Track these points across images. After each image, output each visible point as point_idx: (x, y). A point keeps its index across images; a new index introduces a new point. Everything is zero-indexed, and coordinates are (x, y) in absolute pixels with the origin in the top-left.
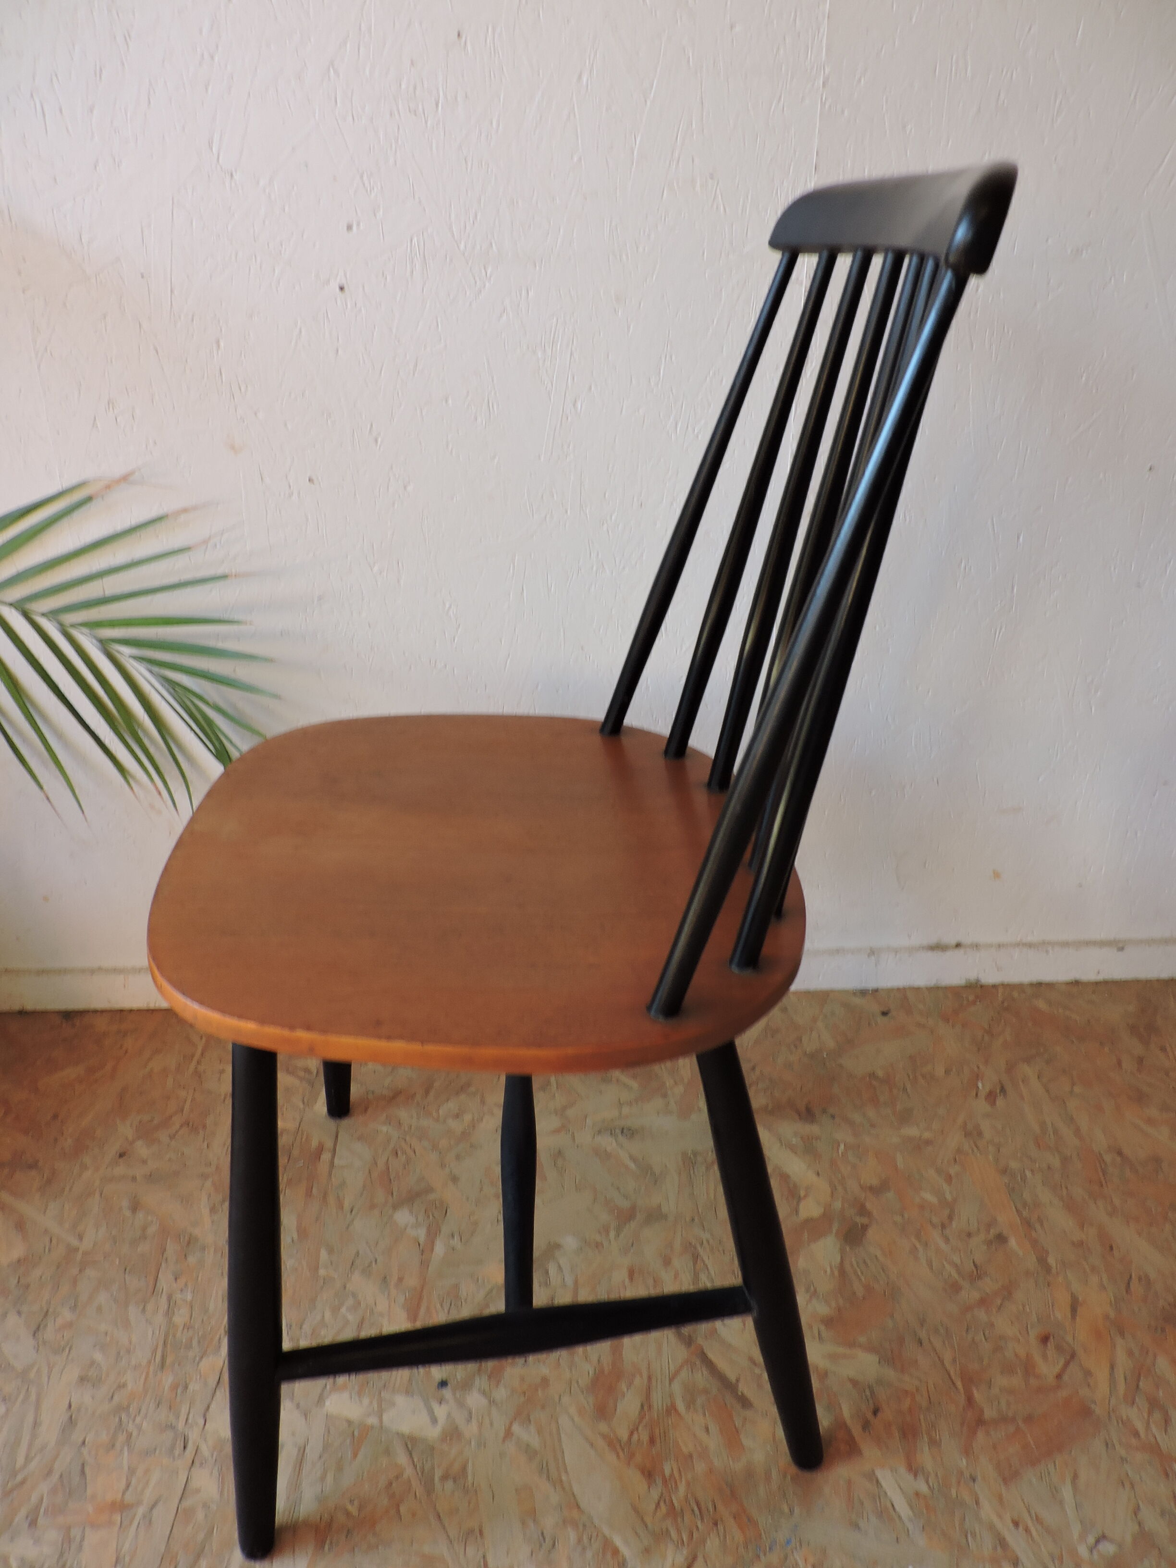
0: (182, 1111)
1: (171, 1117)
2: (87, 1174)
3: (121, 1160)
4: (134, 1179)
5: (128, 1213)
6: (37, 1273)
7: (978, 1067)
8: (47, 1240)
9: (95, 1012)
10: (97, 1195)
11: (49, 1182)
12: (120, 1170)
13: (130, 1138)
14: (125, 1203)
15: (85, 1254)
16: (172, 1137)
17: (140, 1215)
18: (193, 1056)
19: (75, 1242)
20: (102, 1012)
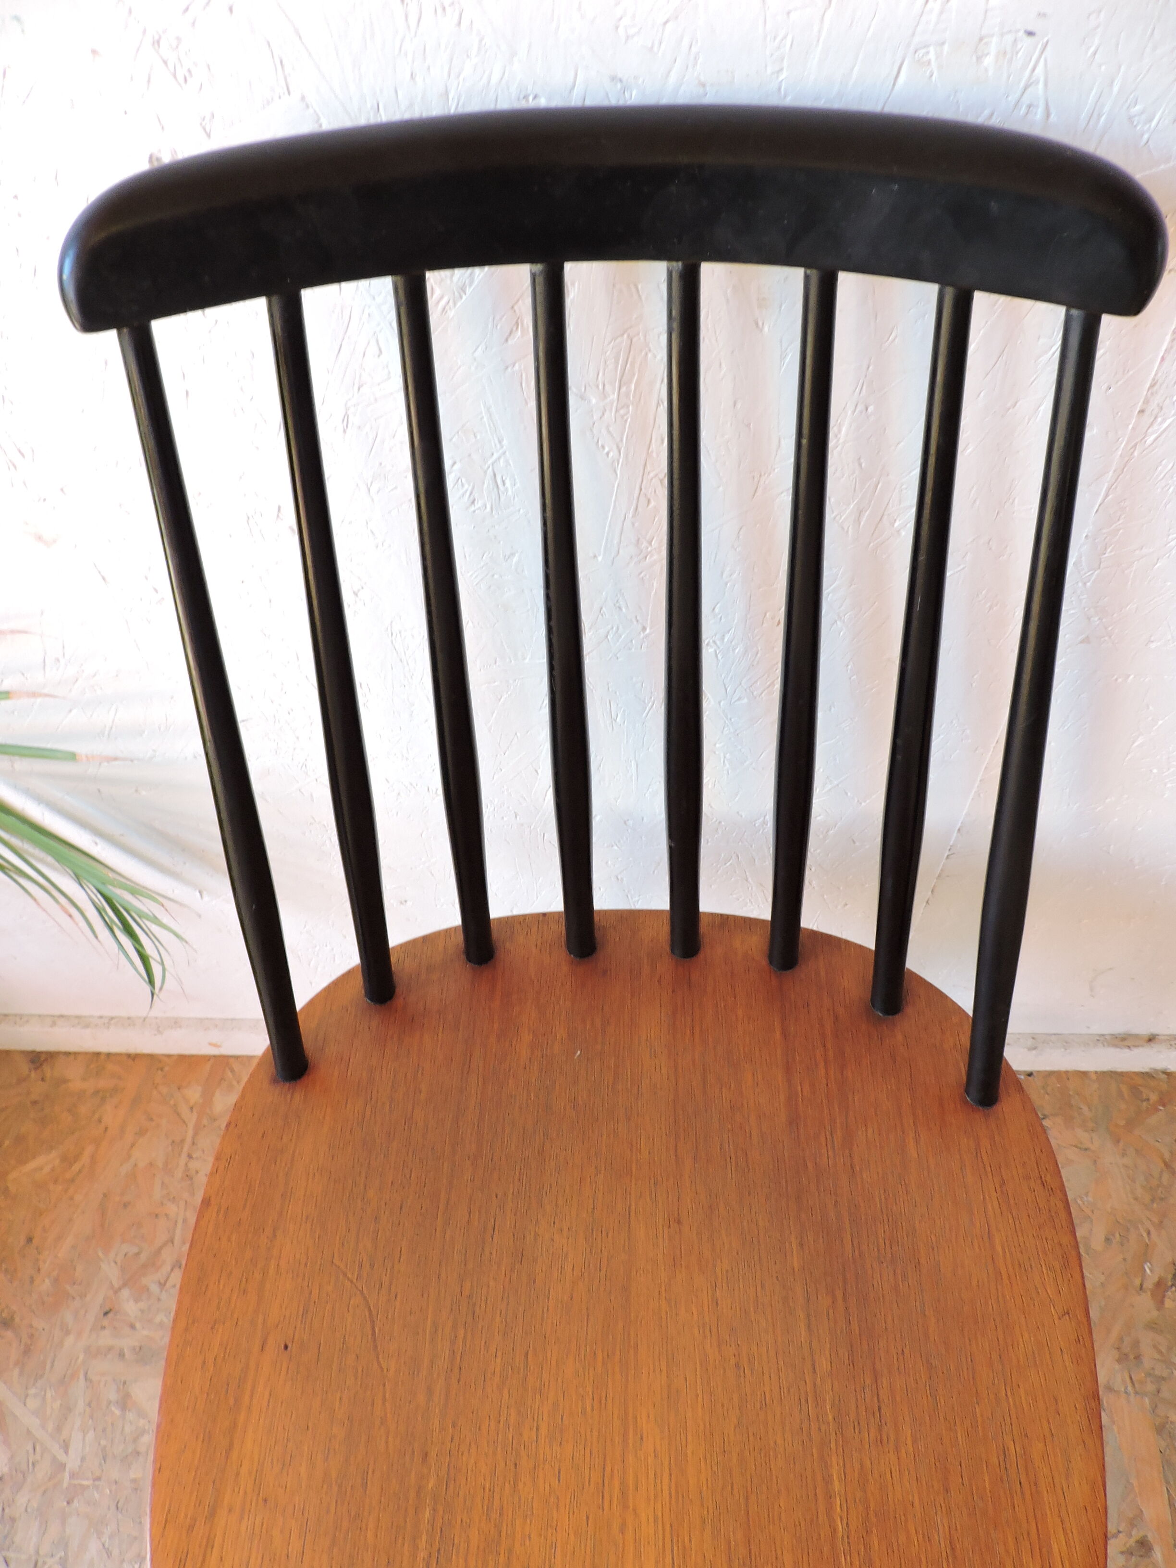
0: (172, 1241)
1: (160, 1249)
2: (70, 1340)
3: (105, 1322)
4: (122, 1355)
5: (118, 1412)
6: (22, 1499)
7: (1149, 1233)
8: (30, 1447)
9: (67, 1054)
10: (82, 1377)
11: (27, 1351)
12: (106, 1339)
13: (116, 1286)
14: (113, 1396)
15: (73, 1476)
16: (162, 1285)
17: (130, 1416)
18: (183, 1141)
19: (61, 1456)
20: (76, 1054)
